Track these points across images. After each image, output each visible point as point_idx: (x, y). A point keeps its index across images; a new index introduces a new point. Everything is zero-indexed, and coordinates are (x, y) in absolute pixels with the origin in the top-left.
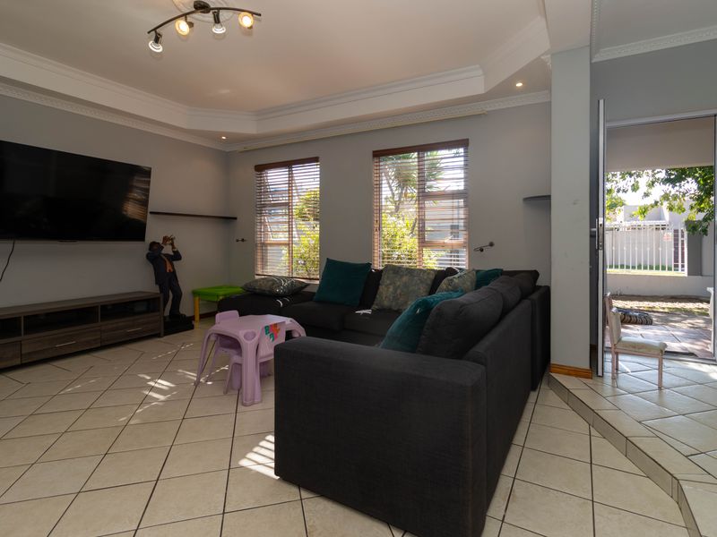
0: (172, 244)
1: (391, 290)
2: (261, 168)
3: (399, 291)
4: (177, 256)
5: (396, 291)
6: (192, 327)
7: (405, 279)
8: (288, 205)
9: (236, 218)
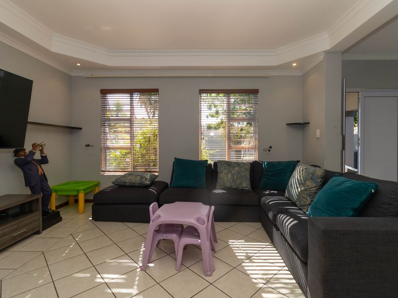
0: (42, 151)
1: (230, 176)
2: (105, 92)
3: (235, 177)
4: (44, 160)
5: (233, 177)
6: (60, 219)
7: (237, 169)
8: (130, 121)
9: (81, 129)
